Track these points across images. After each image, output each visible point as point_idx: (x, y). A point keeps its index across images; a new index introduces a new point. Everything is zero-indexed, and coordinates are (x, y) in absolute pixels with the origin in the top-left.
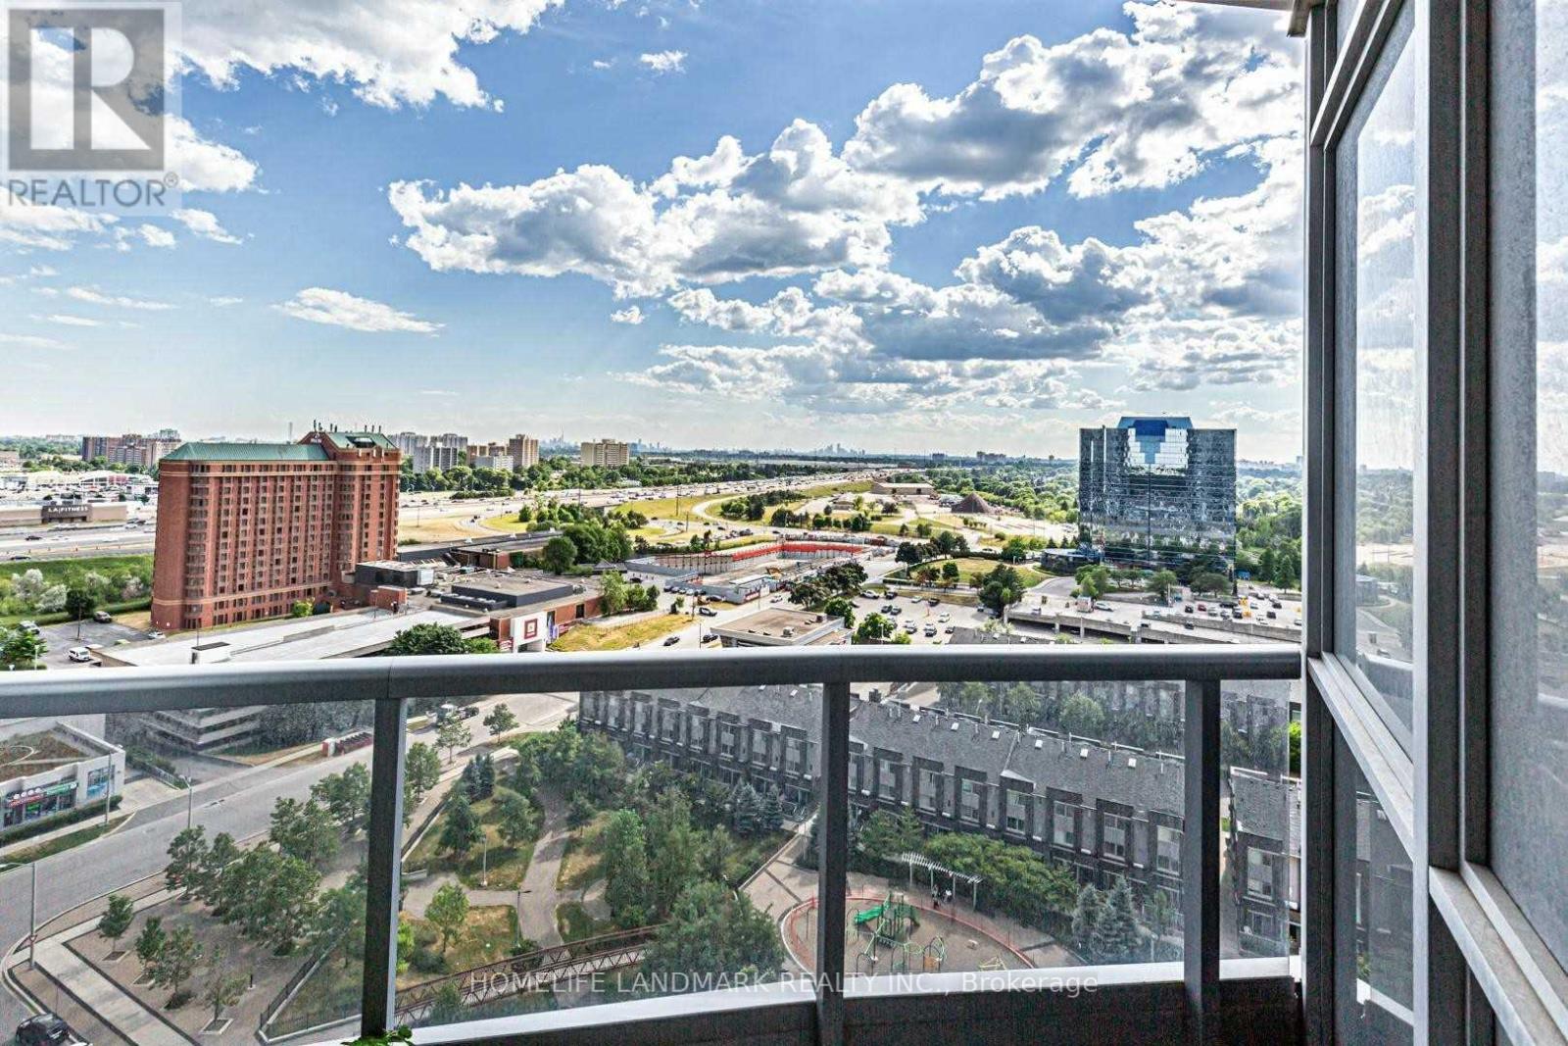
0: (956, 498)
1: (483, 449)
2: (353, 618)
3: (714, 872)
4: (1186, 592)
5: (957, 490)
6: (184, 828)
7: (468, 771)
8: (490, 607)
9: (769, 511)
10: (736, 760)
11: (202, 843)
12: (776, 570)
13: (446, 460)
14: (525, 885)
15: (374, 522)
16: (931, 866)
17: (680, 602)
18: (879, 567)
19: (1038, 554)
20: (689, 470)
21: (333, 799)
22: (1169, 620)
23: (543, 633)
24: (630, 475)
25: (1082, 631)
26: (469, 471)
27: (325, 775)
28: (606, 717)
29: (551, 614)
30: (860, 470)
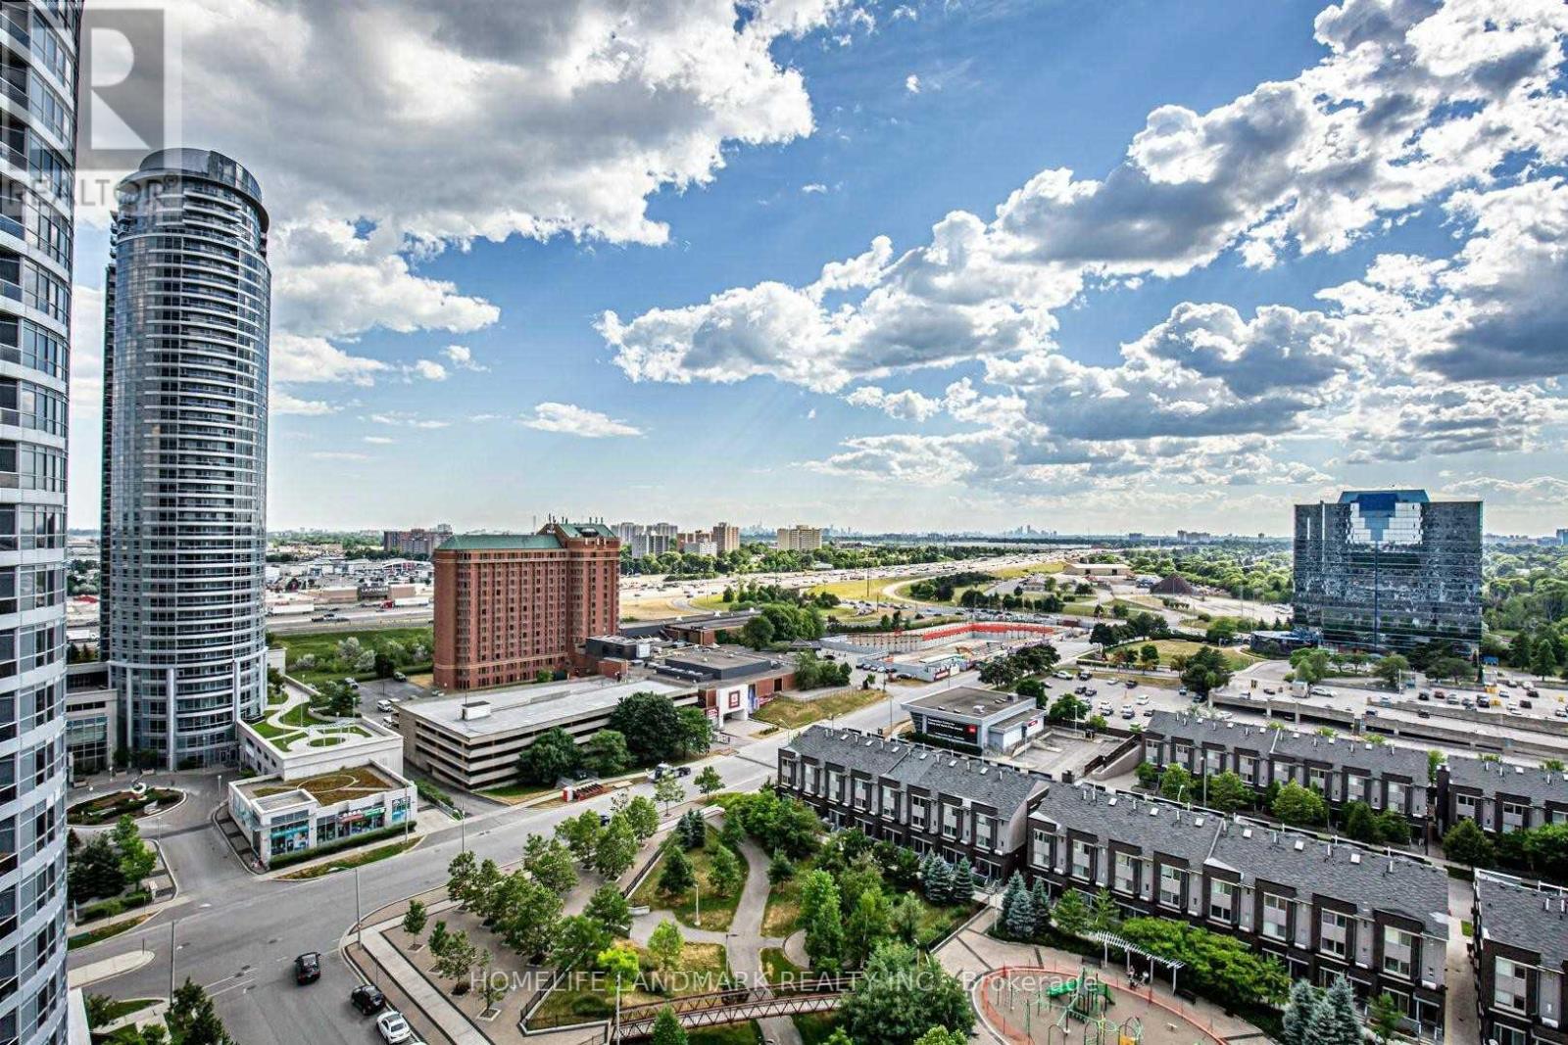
0: (1156, 579)
1: (691, 536)
2: (584, 685)
3: (906, 934)
4: (1420, 678)
5: (1156, 571)
6: (460, 853)
7: (681, 823)
8: (698, 680)
9: (959, 592)
10: (926, 831)
11: (473, 866)
12: (965, 649)
13: (660, 545)
14: (732, 929)
15: (599, 601)
16: (1127, 948)
17: (871, 679)
18: (1071, 649)
19: (1246, 636)
20: (878, 553)
21: (572, 839)
22: (1399, 707)
23: (745, 705)
24: (823, 558)
25: (1297, 717)
26: (679, 556)
27: (565, 819)
28: (803, 783)
29: (752, 687)
30: (1051, 551)
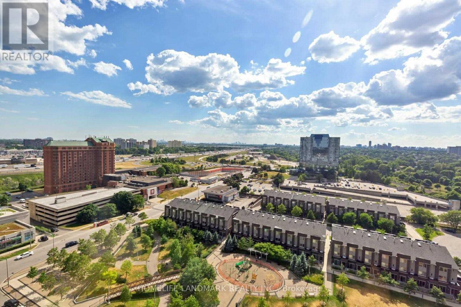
0: (269, 155)
1: (141, 143)
2: (103, 189)
3: (199, 254)
4: (326, 180)
5: (269, 154)
6: (53, 248)
7: (134, 230)
8: (141, 186)
9: (219, 159)
10: (206, 225)
11: (57, 252)
12: (220, 175)
13: (130, 146)
14: (148, 260)
15: (108, 163)
16: (255, 251)
17: (194, 184)
18: (247, 174)
19: (289, 170)
20: (198, 148)
21: (95, 238)
22: (321, 187)
23: (156, 193)
24: (182, 150)
25: (298, 190)
26: (137, 148)
27: (94, 232)
28: (172, 215)
29: (158, 188)
30: (244, 148)
